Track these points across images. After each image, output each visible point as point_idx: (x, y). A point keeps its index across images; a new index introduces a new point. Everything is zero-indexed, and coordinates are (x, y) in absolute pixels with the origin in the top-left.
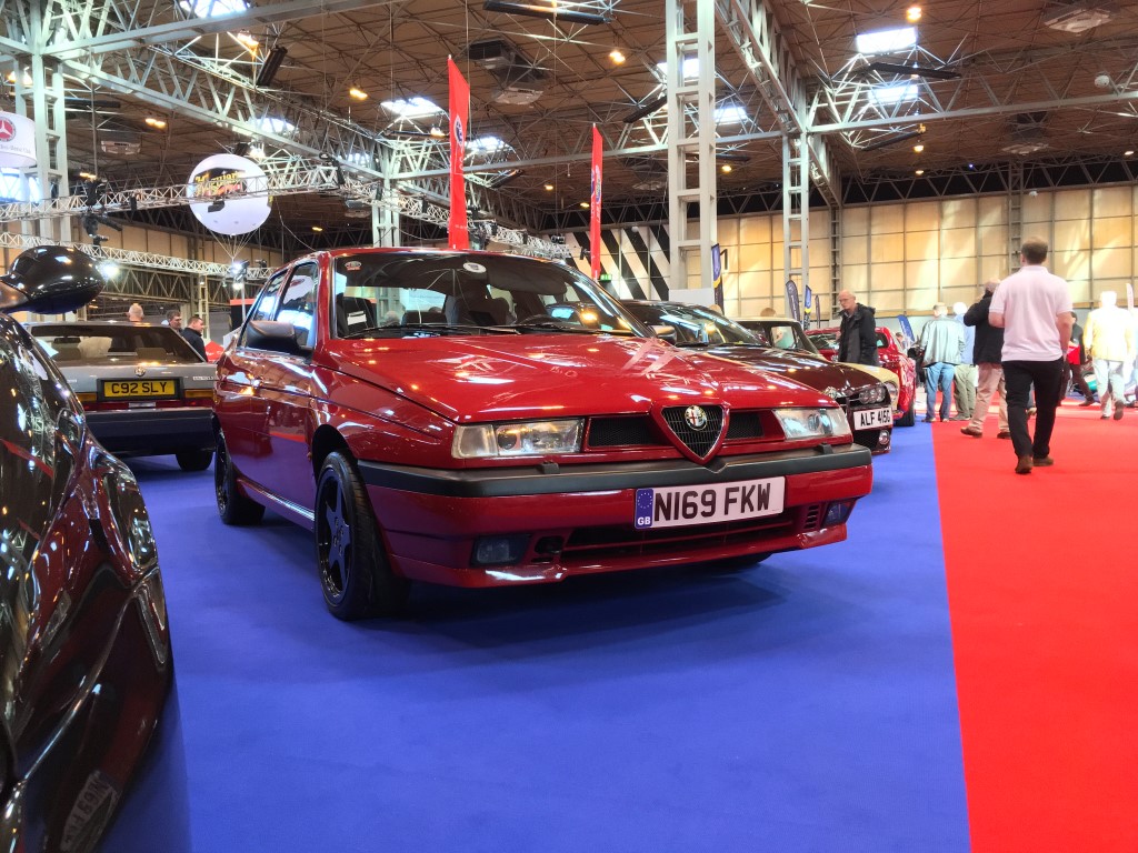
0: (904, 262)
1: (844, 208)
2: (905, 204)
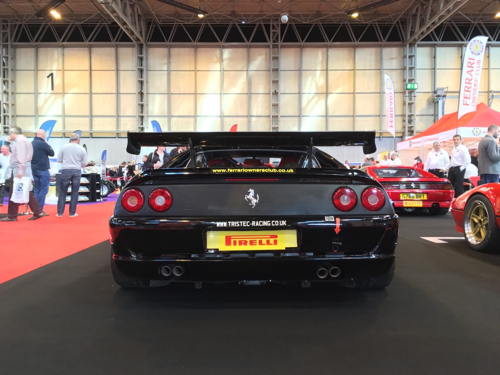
0: (196, 94)
1: (148, 46)
2: (197, 47)
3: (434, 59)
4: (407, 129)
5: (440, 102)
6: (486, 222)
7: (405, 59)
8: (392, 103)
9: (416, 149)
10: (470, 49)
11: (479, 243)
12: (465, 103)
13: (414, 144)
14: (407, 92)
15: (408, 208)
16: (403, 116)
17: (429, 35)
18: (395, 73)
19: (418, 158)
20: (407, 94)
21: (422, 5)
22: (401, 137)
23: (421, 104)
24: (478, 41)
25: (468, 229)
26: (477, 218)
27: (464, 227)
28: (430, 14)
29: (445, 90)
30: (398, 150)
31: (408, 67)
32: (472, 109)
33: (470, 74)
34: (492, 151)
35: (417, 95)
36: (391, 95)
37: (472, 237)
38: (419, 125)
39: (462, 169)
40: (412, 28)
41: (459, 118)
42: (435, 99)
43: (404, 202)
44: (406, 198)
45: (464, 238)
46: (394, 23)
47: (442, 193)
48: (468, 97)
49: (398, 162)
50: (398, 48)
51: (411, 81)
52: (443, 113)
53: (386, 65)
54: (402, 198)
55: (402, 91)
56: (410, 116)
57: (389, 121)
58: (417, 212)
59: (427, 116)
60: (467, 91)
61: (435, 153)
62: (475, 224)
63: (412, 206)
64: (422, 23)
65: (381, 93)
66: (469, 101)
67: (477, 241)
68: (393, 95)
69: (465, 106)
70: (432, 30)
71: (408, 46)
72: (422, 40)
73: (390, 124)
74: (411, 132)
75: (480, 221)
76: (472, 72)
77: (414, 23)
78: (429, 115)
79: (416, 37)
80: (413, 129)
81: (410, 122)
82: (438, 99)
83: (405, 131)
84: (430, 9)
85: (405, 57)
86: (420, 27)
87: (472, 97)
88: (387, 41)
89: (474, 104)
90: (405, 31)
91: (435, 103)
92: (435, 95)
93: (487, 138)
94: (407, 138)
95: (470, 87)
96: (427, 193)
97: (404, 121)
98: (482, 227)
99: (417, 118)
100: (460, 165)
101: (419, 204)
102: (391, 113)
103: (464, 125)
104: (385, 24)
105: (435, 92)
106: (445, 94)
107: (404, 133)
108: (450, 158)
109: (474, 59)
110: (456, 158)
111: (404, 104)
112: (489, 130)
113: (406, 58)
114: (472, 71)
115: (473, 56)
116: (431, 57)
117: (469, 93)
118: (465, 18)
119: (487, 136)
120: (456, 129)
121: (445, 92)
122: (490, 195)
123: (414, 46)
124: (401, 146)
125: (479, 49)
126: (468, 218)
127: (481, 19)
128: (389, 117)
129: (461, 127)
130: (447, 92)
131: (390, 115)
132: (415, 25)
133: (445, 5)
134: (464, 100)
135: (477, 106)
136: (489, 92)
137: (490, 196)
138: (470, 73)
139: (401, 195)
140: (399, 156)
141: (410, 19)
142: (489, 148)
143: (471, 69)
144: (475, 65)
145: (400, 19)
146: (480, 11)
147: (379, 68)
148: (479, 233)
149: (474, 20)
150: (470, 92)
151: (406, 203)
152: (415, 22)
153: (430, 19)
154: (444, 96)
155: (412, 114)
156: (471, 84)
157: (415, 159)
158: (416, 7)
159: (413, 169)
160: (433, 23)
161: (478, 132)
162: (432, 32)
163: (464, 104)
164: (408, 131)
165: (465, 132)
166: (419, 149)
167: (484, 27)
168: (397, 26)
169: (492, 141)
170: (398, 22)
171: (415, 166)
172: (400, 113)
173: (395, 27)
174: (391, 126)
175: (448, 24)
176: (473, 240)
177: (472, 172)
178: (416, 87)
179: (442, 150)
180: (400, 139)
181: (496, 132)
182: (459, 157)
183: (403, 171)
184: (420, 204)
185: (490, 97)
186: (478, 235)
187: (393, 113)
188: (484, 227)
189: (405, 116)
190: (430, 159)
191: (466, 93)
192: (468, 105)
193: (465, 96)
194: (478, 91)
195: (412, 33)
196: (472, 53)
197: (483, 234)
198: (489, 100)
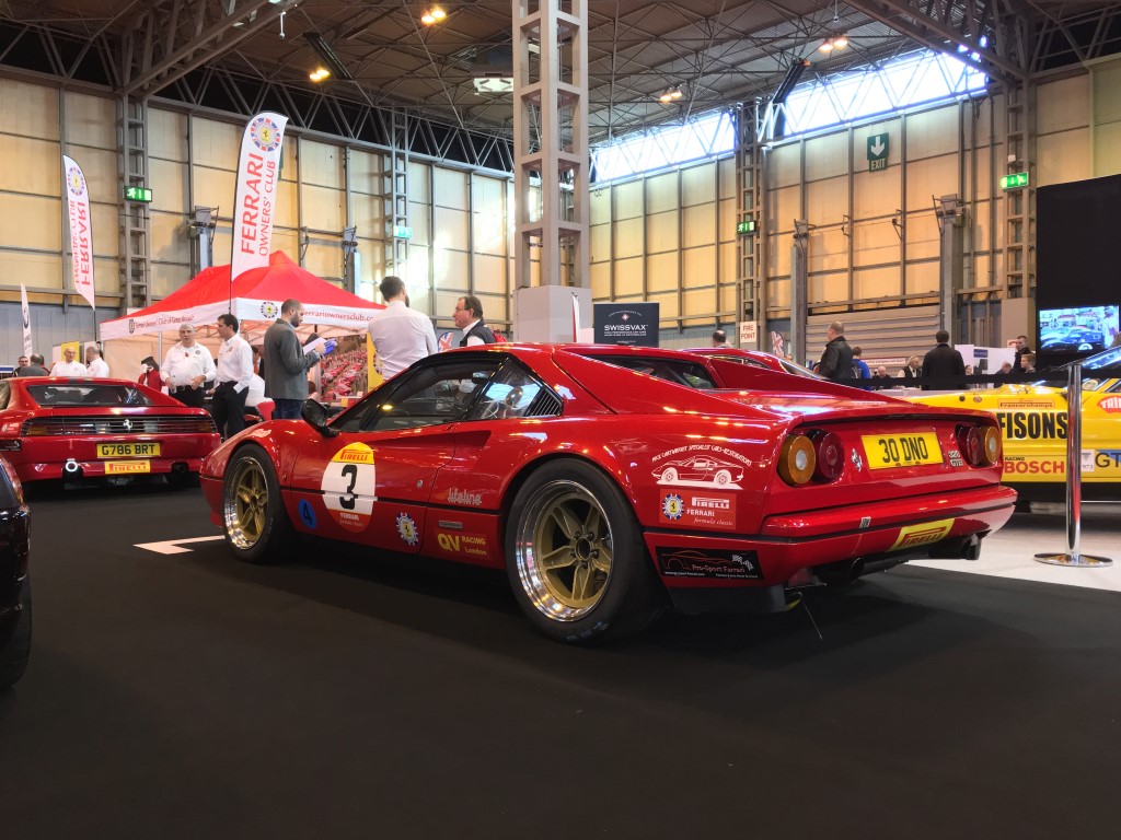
3: (186, 141)
4: (130, 292)
5: (204, 238)
6: (266, 500)
7: (120, 129)
8: (87, 228)
9: (147, 339)
10: (253, 135)
11: (251, 544)
12: (245, 247)
13: (140, 328)
14: (128, 205)
15: (117, 476)
16: (120, 259)
17: (173, 84)
18: (95, 156)
19: (149, 361)
20: (128, 210)
21: (158, 15)
22: (117, 309)
23: (160, 237)
24: (268, 121)
25: (232, 519)
26: (248, 493)
27: (224, 514)
28: (176, 39)
29: (214, 213)
30: (102, 339)
31: (127, 147)
32: (259, 261)
33: (255, 189)
34: (290, 353)
35: (151, 215)
36: (81, 208)
37: (240, 533)
38: (158, 285)
39: (238, 388)
40: (133, 61)
41: (233, 278)
42: (193, 227)
43: (107, 464)
44: (110, 454)
45: (223, 537)
46: (92, 40)
47: (195, 441)
48: (252, 234)
49: (100, 370)
50: (102, 100)
51: (137, 181)
52: (210, 262)
53: (74, 133)
54: (100, 455)
55: (116, 202)
56: (137, 262)
57: (79, 267)
58: (137, 486)
59: (176, 267)
60: (250, 223)
61: (184, 350)
62: (245, 506)
63: (126, 471)
64: (157, 57)
65: (62, 198)
66: (254, 245)
67: (247, 542)
68: (86, 208)
69: (245, 254)
70: (182, 75)
71: (126, 99)
72: (159, 94)
73: (82, 277)
74: (140, 299)
75: (253, 499)
76: (258, 185)
77: (140, 49)
78: (178, 264)
79: (145, 82)
80: (143, 292)
81: (137, 274)
82: (199, 230)
83: (125, 295)
84: (173, 28)
85: (119, 123)
86: (154, 63)
87: (259, 236)
88: (73, 77)
89: (263, 251)
90: (119, 64)
91: (192, 239)
92: (191, 221)
93: (280, 325)
94: (130, 311)
95: (256, 216)
96: (160, 441)
97: (123, 271)
98: (257, 510)
99: (153, 268)
100: (236, 379)
101: (142, 467)
102: (84, 250)
103: (243, 295)
104: (69, 37)
105: (192, 215)
106: (213, 222)
107: (122, 300)
108: (216, 362)
109: (261, 159)
110: (226, 363)
111: (122, 231)
112: (284, 309)
113: (123, 126)
114: (259, 181)
115: (258, 151)
116: (181, 137)
117: (252, 228)
118: (250, 68)
119: (279, 321)
120: (228, 302)
121: (213, 218)
122: (270, 444)
123: (141, 102)
124: (112, 329)
125: (271, 139)
126: (231, 495)
127: (283, 77)
128: (79, 259)
129: (238, 299)
130: (216, 218)
131: (80, 256)
132: (142, 56)
133: (205, 27)
134: (243, 241)
135: (271, 255)
136: (300, 229)
137: (270, 448)
138: (253, 185)
139: (99, 448)
140: (106, 355)
141: (128, 38)
142: (283, 346)
143: (254, 177)
144: (264, 171)
145: (106, 33)
146: (280, 60)
147: (56, 138)
148: (253, 523)
149: (268, 74)
150: (255, 225)
151: (111, 466)
152: (142, 49)
153: (174, 50)
154: (212, 227)
155: (140, 256)
156: (256, 208)
157: (143, 362)
158: (144, 15)
159: (130, 385)
160: (182, 62)
161: (273, 311)
162: (179, 81)
163: (243, 250)
164: (134, 296)
165: (247, 308)
166: (151, 339)
167: (287, 94)
168: (99, 48)
169: (290, 333)
170: (100, 39)
171: (141, 379)
172: (113, 253)
173: (93, 50)
174: (86, 283)
175: (215, 71)
176: (240, 540)
177: (257, 393)
178: (147, 197)
179: (198, 346)
180: (114, 312)
181: (296, 315)
182: (232, 362)
183: (110, 390)
184: (146, 467)
185: (303, 241)
186: (250, 528)
187: (89, 251)
188: (262, 511)
189: (124, 259)
190: (172, 362)
191: (247, 226)
192: (252, 252)
193: (246, 233)
194: (270, 225)
195: (135, 73)
196: (257, 144)
197: (259, 527)
198: (300, 245)
